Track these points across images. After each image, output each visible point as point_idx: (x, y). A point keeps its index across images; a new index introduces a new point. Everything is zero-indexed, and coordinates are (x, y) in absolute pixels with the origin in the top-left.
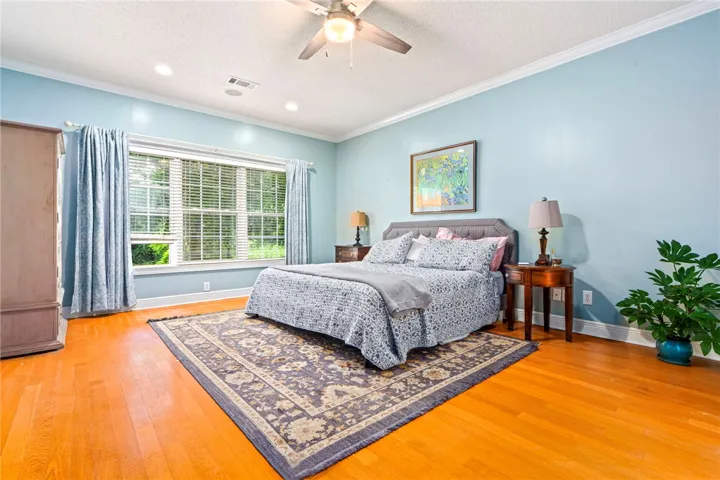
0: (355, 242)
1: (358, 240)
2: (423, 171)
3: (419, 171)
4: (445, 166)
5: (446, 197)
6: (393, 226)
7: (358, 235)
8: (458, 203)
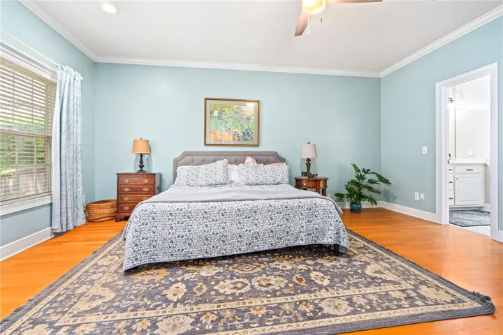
0: (139, 169)
1: (141, 167)
2: (216, 113)
3: (211, 113)
4: (236, 113)
5: (236, 134)
6: (186, 154)
7: (141, 162)
8: (246, 140)
